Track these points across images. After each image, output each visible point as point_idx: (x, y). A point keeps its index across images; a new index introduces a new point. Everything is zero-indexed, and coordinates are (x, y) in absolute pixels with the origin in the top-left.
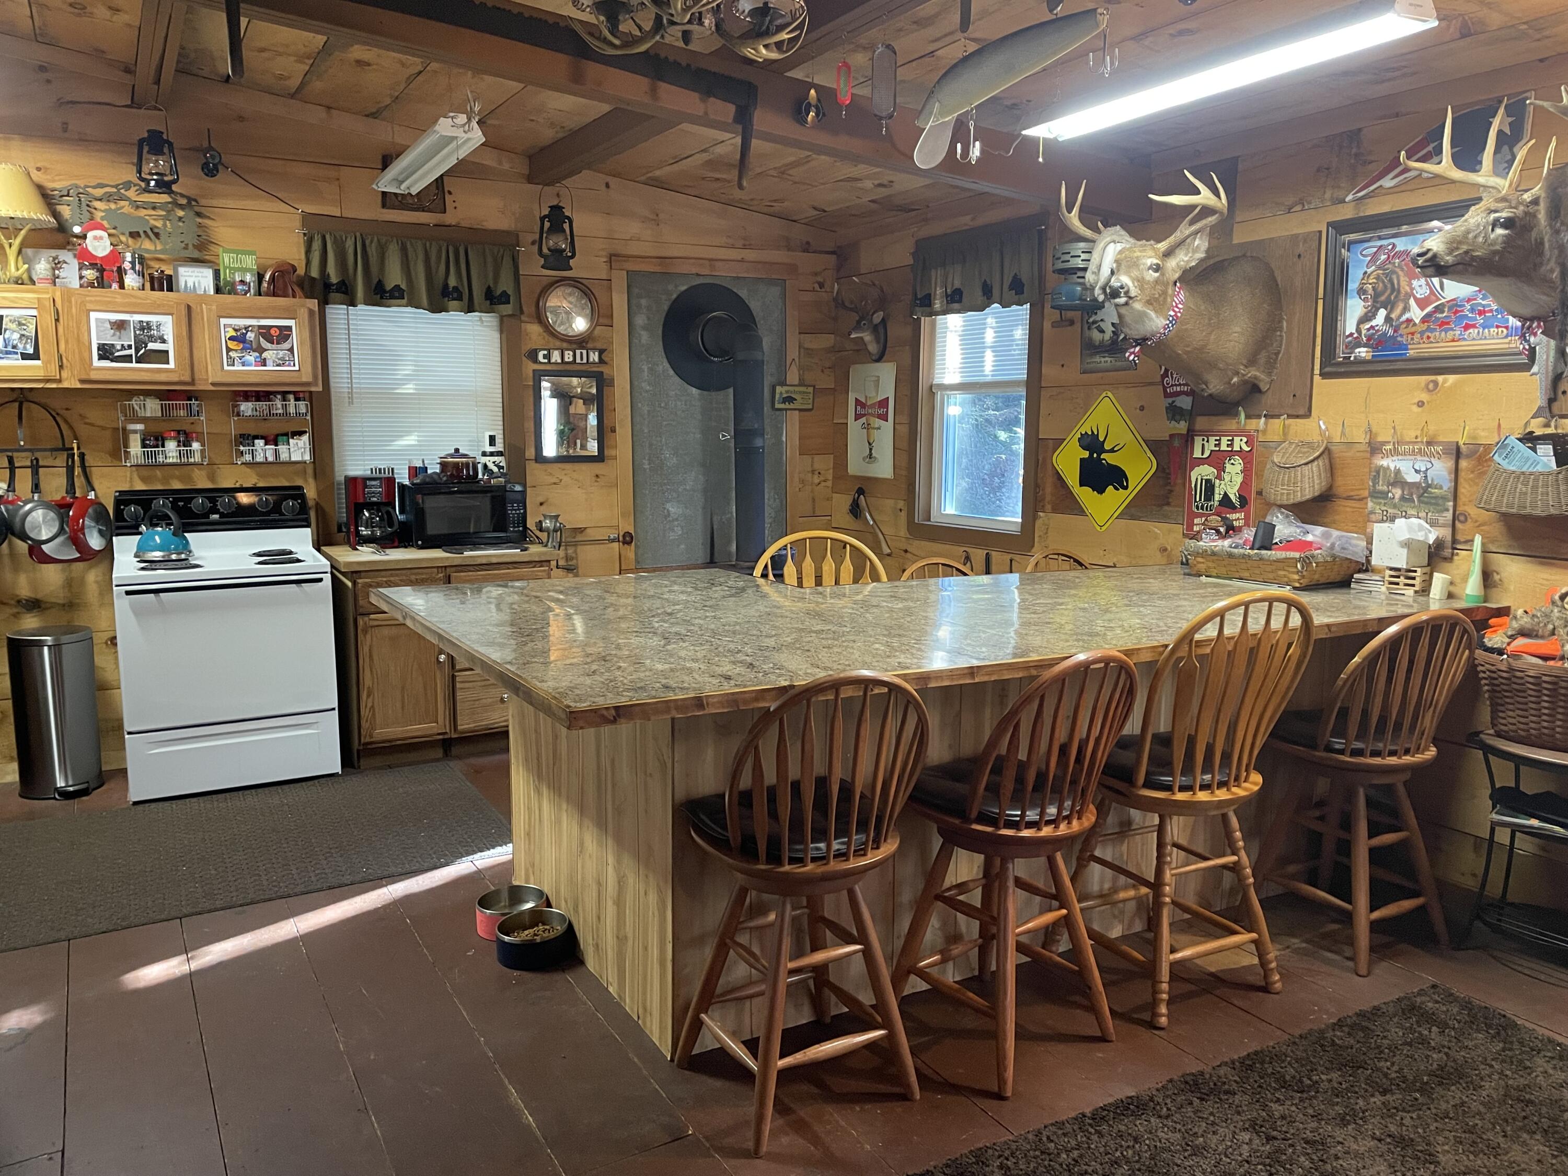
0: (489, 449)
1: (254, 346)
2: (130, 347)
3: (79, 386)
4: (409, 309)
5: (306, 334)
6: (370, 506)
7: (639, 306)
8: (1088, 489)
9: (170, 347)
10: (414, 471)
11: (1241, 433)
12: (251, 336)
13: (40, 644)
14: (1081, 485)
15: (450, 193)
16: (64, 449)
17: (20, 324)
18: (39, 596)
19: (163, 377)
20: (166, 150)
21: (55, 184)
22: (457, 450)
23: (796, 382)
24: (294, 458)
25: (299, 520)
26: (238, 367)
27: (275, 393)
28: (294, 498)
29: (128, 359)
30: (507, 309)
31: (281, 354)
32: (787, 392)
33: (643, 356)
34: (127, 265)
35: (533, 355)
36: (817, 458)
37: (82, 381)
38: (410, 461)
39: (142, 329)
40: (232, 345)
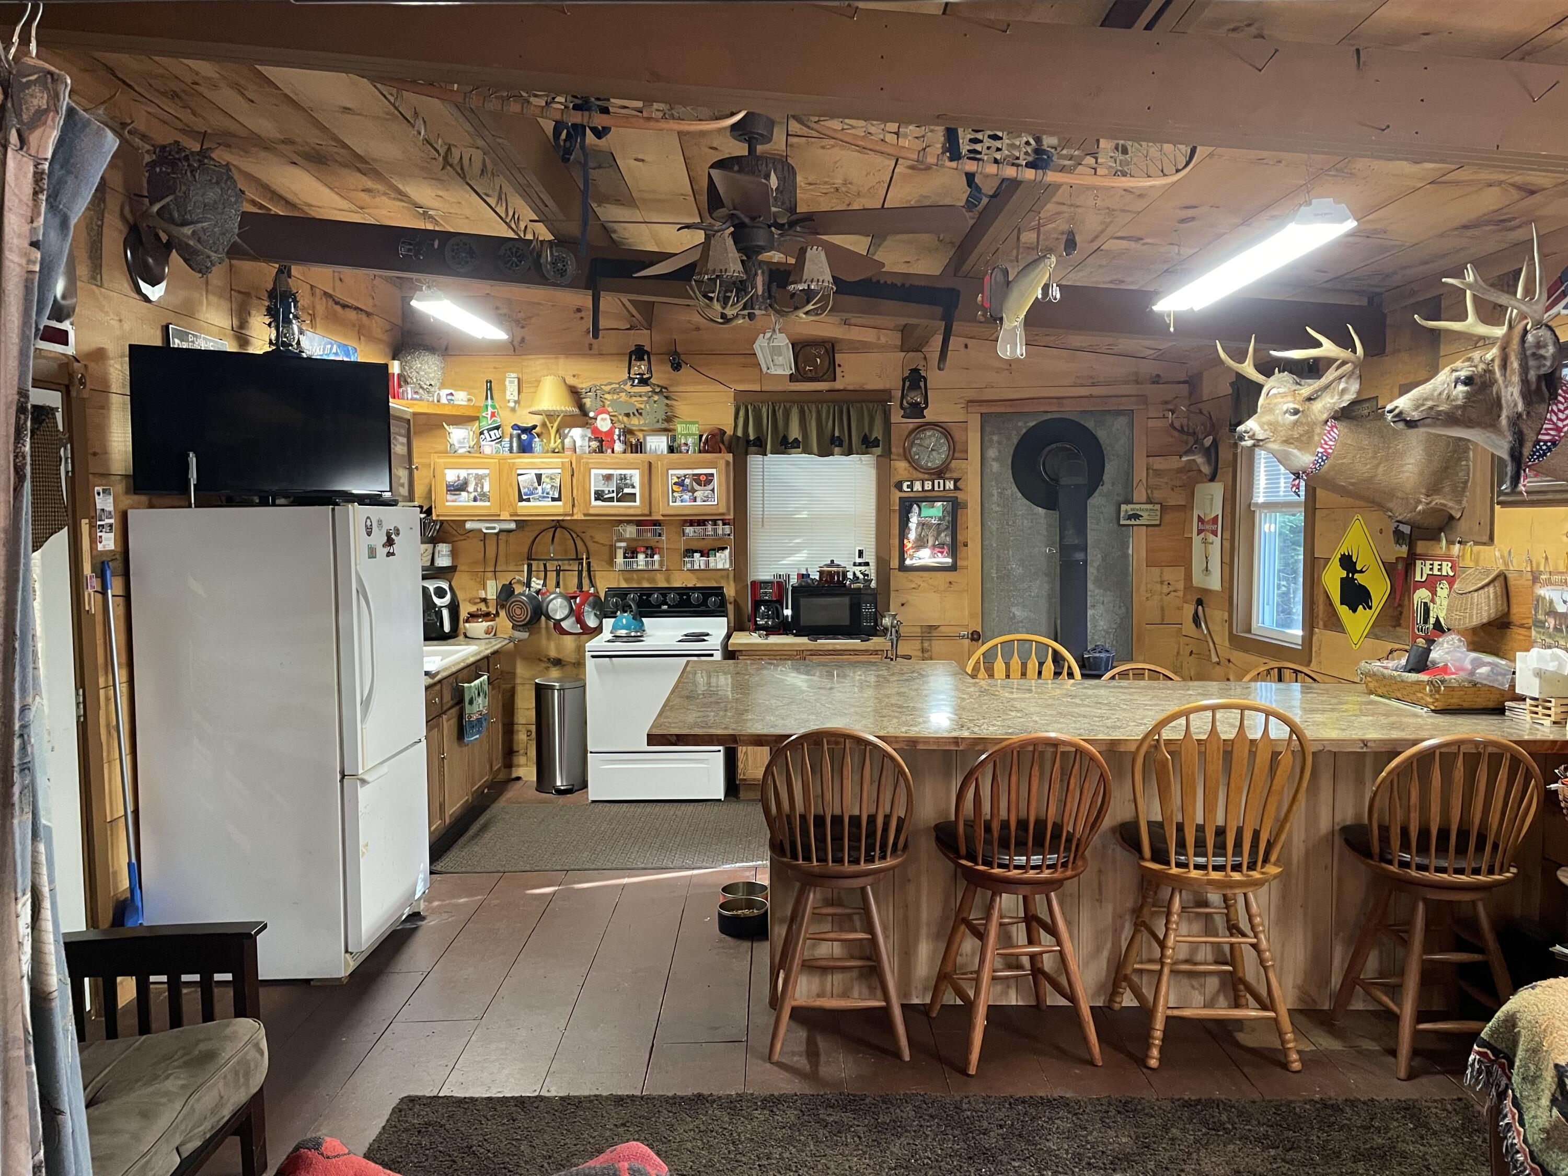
0: (858, 560)
1: (689, 488)
2: (613, 491)
3: (583, 518)
4: (804, 455)
5: (723, 479)
6: (765, 603)
7: (991, 441)
8: (1345, 607)
9: (637, 491)
10: (802, 576)
11: (1448, 558)
12: (687, 481)
13: (552, 688)
14: (1342, 604)
15: (839, 366)
16: (577, 559)
17: (552, 479)
18: (560, 657)
19: (631, 512)
20: (646, 357)
21: (582, 385)
22: (832, 561)
23: (1144, 499)
24: (720, 566)
25: (719, 611)
26: (678, 503)
27: (707, 520)
28: (716, 595)
29: (611, 499)
30: (878, 451)
31: (706, 493)
32: (1132, 510)
33: (993, 483)
34: (616, 437)
35: (899, 485)
36: (1165, 569)
37: (585, 515)
38: (799, 569)
39: (621, 479)
40: (675, 488)
